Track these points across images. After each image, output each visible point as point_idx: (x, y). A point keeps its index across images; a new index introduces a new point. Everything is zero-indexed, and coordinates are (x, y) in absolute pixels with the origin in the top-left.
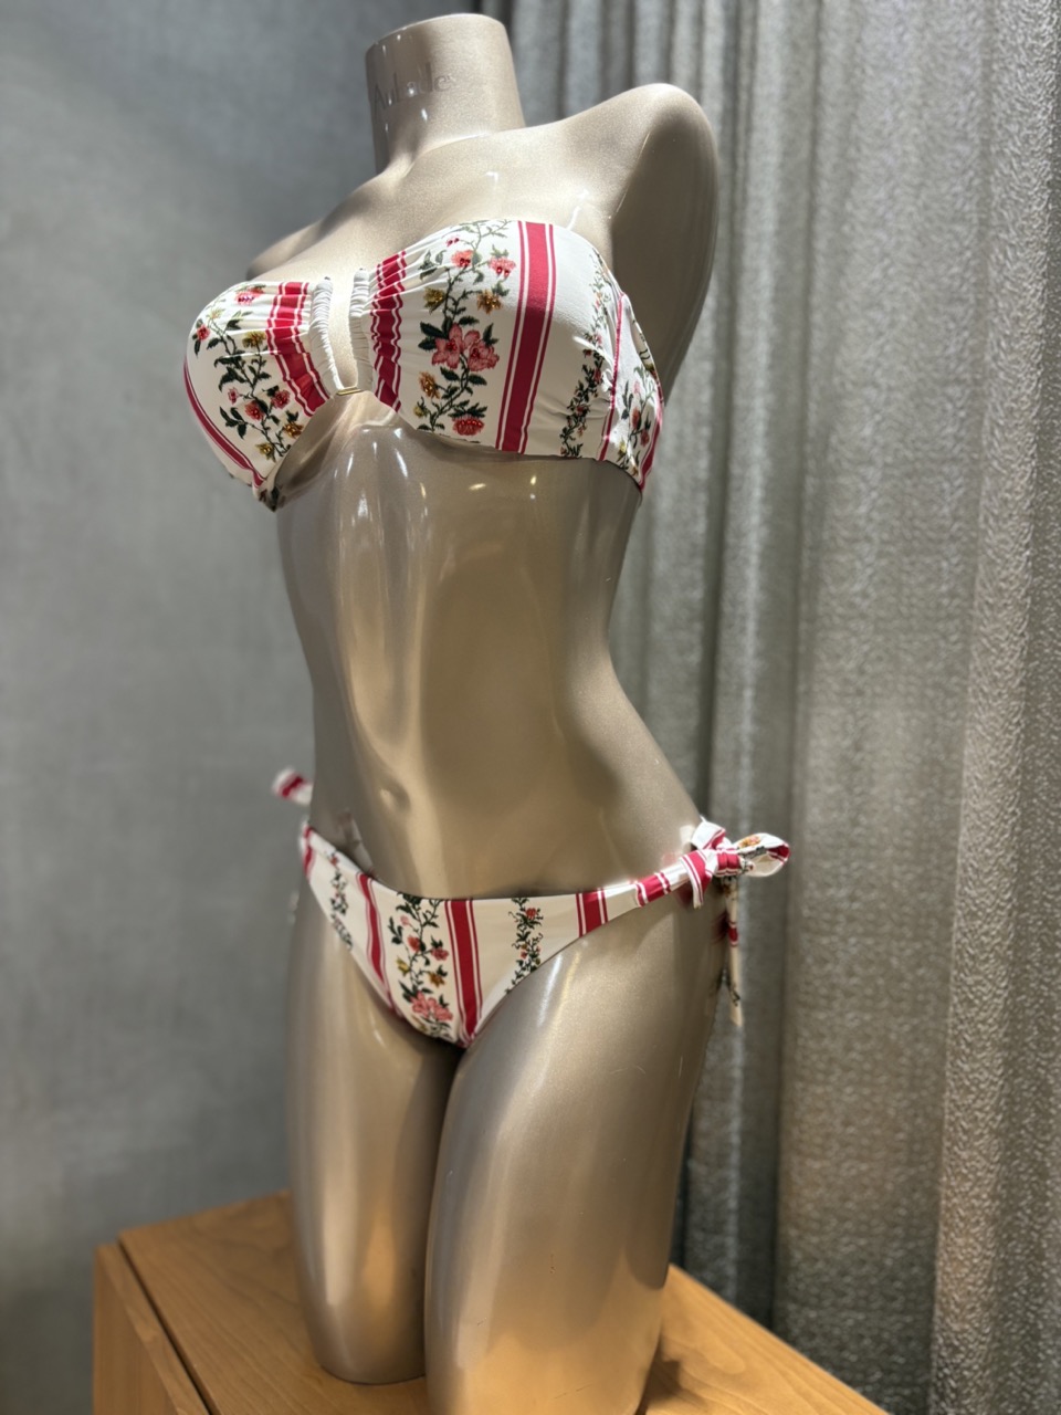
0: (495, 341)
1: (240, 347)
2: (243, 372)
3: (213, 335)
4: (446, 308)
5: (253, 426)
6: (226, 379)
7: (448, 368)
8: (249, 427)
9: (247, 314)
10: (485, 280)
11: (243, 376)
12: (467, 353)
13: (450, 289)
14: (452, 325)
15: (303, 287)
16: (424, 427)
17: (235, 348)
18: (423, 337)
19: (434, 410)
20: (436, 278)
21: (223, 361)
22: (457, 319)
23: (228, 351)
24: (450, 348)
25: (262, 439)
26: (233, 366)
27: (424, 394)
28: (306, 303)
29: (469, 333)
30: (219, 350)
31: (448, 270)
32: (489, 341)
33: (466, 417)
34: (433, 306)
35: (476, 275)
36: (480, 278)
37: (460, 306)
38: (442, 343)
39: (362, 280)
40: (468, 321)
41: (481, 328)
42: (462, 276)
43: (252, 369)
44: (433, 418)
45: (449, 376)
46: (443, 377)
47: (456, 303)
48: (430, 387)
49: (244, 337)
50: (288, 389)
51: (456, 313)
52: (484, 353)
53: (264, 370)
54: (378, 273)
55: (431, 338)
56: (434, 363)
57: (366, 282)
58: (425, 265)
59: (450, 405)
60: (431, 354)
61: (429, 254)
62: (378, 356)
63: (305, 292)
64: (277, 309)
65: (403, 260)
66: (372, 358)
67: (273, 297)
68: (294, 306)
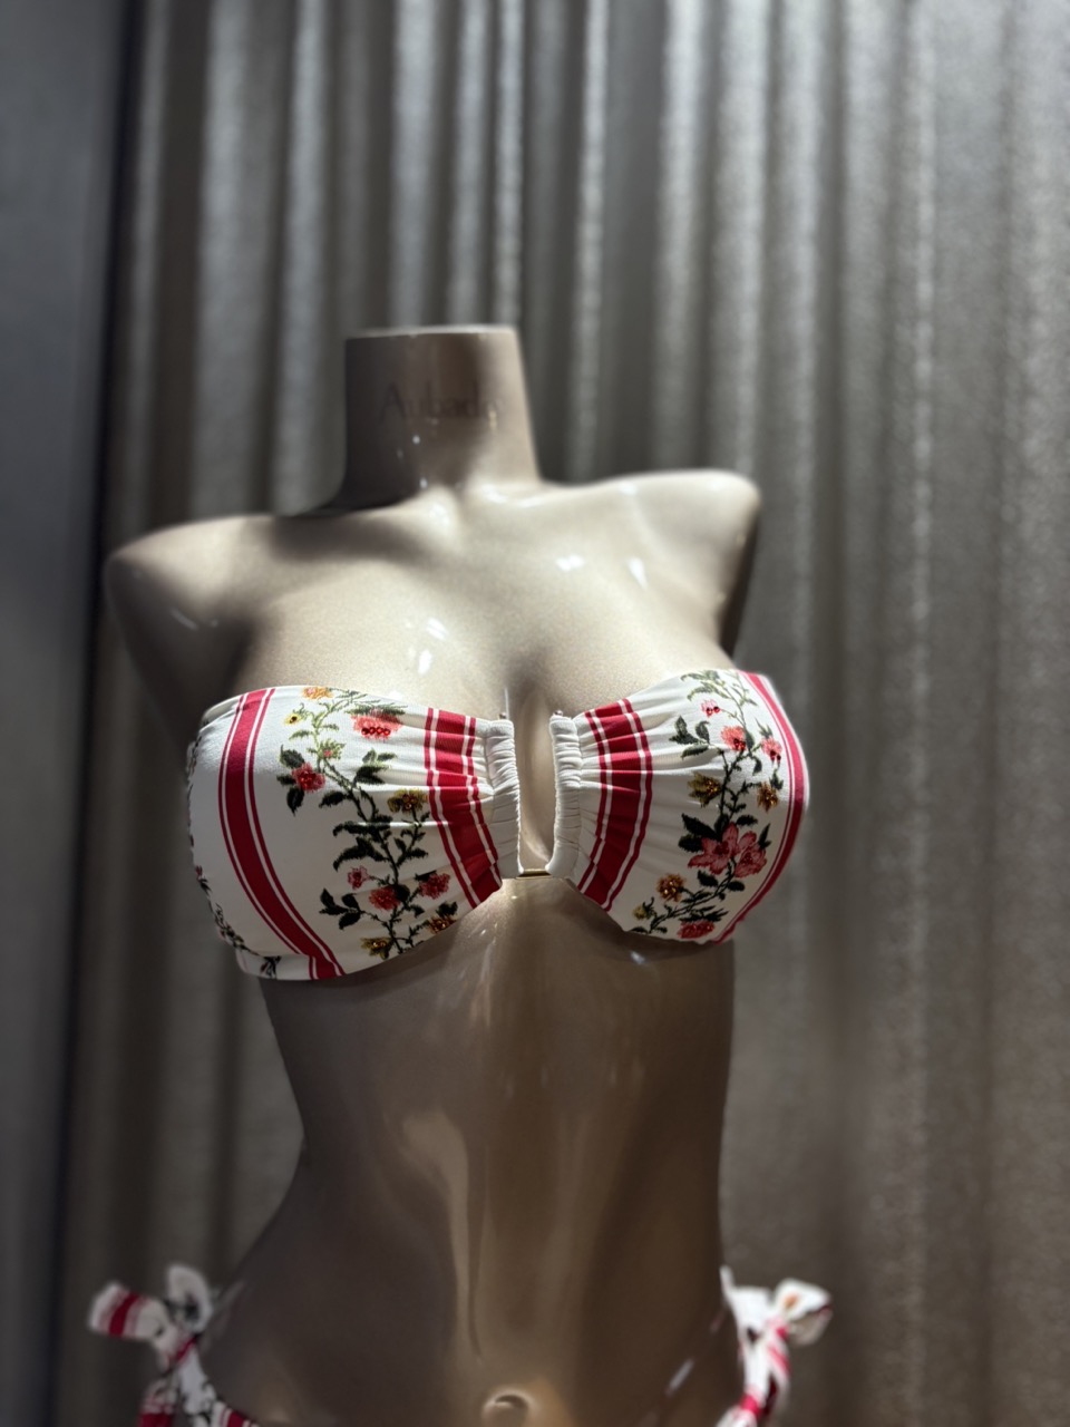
0: (768, 844)
1: (384, 810)
2: (385, 847)
3: (331, 785)
4: (723, 803)
5: (375, 917)
6: (349, 854)
7: (709, 872)
8: (364, 918)
9: (386, 757)
10: (764, 768)
11: (382, 852)
12: (738, 859)
13: (728, 779)
14: (727, 824)
15: (468, 723)
16: (640, 929)
17: (375, 811)
18: (685, 833)
19: (662, 912)
20: (708, 761)
21: (352, 828)
22: (735, 818)
23: (361, 815)
24: (721, 851)
27: (657, 895)
28: (476, 748)
29: (745, 835)
30: (345, 811)
31: (721, 752)
32: (764, 843)
33: (698, 923)
34: (706, 798)
35: (754, 763)
36: (758, 767)
37: (739, 802)
38: (711, 845)
39: (568, 732)
40: (748, 820)
41: (757, 829)
43: (400, 844)
44: (657, 920)
45: (706, 880)
47: (735, 798)
48: (672, 887)
49: (392, 796)
50: (451, 872)
51: (734, 810)
52: (755, 857)
53: (419, 846)
54: (593, 726)
55: (696, 836)
56: (691, 864)
57: (574, 737)
58: (682, 737)
59: (688, 909)
60: (690, 855)
61: (681, 722)
62: (599, 841)
63: (472, 731)
64: (433, 753)
65: (637, 720)
66: (587, 841)
67: (422, 733)
68: (459, 751)
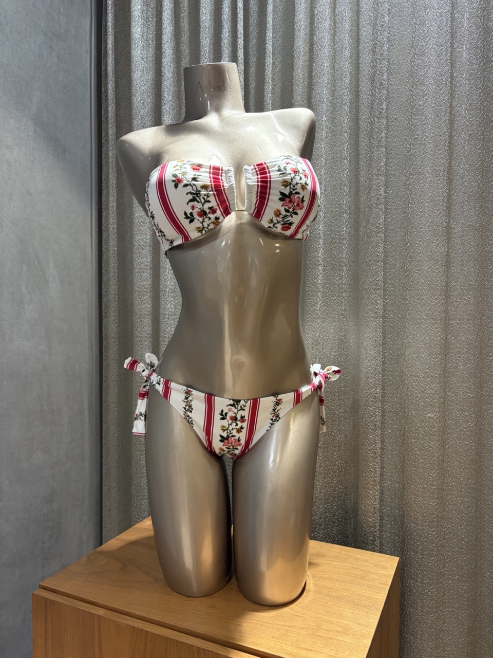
0: (304, 201)
1: (199, 189)
2: (200, 199)
3: (185, 182)
4: (290, 188)
5: (198, 220)
6: (191, 201)
7: (287, 208)
8: (196, 220)
9: (199, 175)
10: (302, 179)
11: (199, 200)
12: (295, 204)
13: (292, 181)
14: (292, 194)
15: (221, 168)
16: (270, 227)
17: (197, 189)
18: (280, 196)
19: (276, 221)
20: (286, 176)
21: (191, 193)
22: (294, 192)
23: (193, 190)
24: (291, 201)
25: (201, 225)
26: (195, 196)
27: (274, 216)
28: (223, 175)
29: (297, 197)
30: (189, 189)
31: (290, 174)
32: (303, 201)
33: (286, 225)
34: (286, 186)
35: (299, 177)
36: (301, 179)
37: (295, 188)
38: (288, 200)
39: (248, 170)
40: (297, 193)
41: (301, 196)
42: (295, 177)
43: (204, 198)
44: (274, 224)
45: (287, 211)
46: (284, 211)
47: (294, 186)
48: (277, 214)
49: (201, 185)
50: (217, 207)
51: (294, 190)
52: (301, 205)
53: (209, 199)
54: (255, 169)
55: (283, 197)
56: (282, 206)
57: (250, 171)
58: (279, 170)
59: (283, 221)
60: (282, 203)
61: (279, 166)
62: (257, 200)
63: (222, 170)
64: (211, 175)
65: (267, 166)
66: (254, 200)
67: (208, 170)
68: (218, 175)
